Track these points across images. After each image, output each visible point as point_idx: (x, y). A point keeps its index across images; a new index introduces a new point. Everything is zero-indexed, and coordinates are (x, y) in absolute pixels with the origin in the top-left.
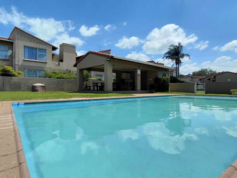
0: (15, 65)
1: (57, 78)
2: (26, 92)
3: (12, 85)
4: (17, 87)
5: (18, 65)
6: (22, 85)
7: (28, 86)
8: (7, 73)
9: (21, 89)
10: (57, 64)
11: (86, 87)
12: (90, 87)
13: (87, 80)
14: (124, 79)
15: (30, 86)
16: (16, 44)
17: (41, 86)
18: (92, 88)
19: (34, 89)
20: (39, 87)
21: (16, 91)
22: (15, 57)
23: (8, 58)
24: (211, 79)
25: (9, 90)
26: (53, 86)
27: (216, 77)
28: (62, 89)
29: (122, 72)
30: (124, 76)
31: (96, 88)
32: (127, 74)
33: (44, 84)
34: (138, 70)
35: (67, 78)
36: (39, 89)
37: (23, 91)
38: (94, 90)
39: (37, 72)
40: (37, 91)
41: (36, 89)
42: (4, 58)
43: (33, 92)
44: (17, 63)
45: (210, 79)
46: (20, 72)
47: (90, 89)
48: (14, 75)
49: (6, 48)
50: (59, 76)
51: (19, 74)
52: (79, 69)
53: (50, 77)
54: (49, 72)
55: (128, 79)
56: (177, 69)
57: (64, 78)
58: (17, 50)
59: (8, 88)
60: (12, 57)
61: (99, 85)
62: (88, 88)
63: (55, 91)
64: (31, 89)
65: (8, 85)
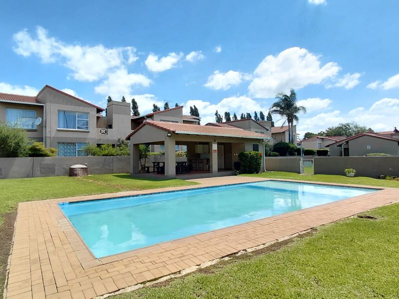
0: (45, 137)
1: (103, 155)
2: (63, 176)
3: (43, 168)
4: (49, 171)
5: (50, 137)
6: (56, 167)
7: (64, 168)
8: (38, 152)
9: (54, 173)
10: (103, 131)
11: (143, 168)
12: (148, 168)
13: (146, 157)
14: (200, 154)
15: (67, 168)
16: (47, 109)
17: (82, 168)
18: (151, 170)
19: (72, 173)
20: (79, 169)
21: (49, 176)
22: (45, 127)
23: (35, 128)
24: (343, 146)
25: (40, 175)
26: (98, 167)
27: (349, 142)
28: (111, 170)
29: (196, 143)
30: (199, 149)
31: (156, 170)
32: (204, 145)
33: (86, 165)
34: (213, 145)
35: (117, 155)
36: (79, 172)
37: (58, 175)
38: (154, 172)
39: (76, 145)
40: (76, 175)
41: (76, 172)
42: (30, 128)
43: (71, 177)
44: (48, 135)
45: (340, 146)
46: (53, 149)
47: (148, 172)
48: (46, 155)
49: (33, 113)
50: (106, 152)
51: (53, 152)
52: (134, 145)
53: (94, 154)
54: (93, 146)
55: (205, 153)
56: (292, 130)
57: (113, 155)
58: (48, 117)
59: (39, 173)
60: (42, 126)
61: (161, 165)
62: (146, 169)
63: (100, 174)
64: (69, 172)
65: (39, 169)
